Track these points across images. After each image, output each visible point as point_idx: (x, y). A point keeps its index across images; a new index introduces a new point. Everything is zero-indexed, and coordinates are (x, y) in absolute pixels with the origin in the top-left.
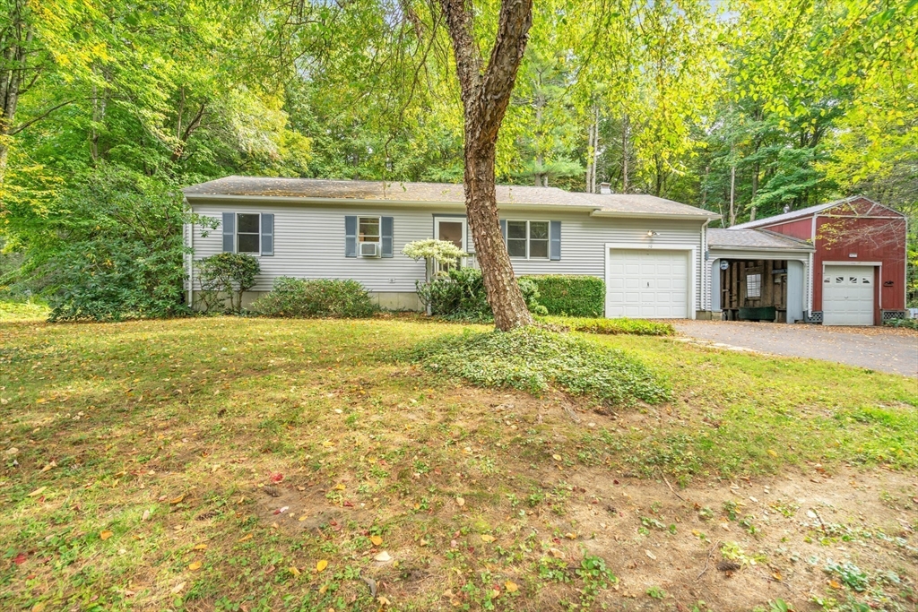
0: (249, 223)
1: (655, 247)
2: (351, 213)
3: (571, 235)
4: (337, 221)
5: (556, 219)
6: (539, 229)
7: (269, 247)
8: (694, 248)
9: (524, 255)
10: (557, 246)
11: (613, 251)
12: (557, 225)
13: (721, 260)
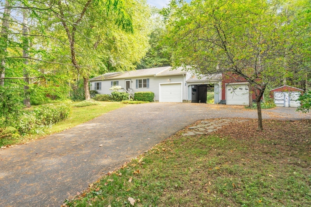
0: (98, 84)
1: (171, 83)
2: (112, 81)
3: (151, 82)
4: (110, 82)
5: (148, 78)
6: (145, 81)
7: (101, 89)
8: (182, 82)
9: (142, 87)
10: (148, 84)
11: (161, 85)
12: (148, 79)
13: (192, 85)
